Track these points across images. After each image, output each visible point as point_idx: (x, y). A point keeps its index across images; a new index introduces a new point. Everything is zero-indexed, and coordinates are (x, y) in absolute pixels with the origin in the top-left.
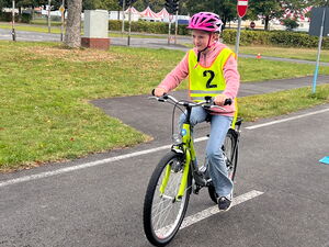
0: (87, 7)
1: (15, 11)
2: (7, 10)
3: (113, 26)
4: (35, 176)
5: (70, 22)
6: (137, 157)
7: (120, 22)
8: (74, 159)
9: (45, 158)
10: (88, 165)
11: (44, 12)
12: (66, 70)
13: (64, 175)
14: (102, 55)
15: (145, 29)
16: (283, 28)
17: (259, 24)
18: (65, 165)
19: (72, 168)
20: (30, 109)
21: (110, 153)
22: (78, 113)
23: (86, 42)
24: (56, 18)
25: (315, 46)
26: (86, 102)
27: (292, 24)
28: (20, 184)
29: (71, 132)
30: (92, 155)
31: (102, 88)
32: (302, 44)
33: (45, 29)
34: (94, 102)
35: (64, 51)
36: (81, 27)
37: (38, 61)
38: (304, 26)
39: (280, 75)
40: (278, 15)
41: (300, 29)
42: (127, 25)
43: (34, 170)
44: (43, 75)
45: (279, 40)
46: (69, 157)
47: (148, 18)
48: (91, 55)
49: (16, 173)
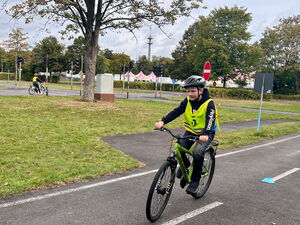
0: (99, 71)
1: (47, 74)
2: (42, 74)
3: (117, 85)
4: (63, 192)
5: (86, 82)
6: (134, 178)
7: (121, 82)
8: (91, 179)
9: (70, 179)
10: (101, 183)
11: (68, 75)
12: (84, 117)
13: (83, 191)
14: (109, 106)
15: (139, 87)
16: (236, 86)
17: (219, 83)
18: (85, 184)
19: (89, 186)
20: (59, 144)
21: (116, 175)
22: (93, 147)
23: (98, 97)
24: (76, 79)
25: (259, 98)
26: (98, 139)
27: (242, 83)
28: (53, 197)
29: (88, 160)
30: (103, 177)
31: (109, 129)
32: (250, 98)
33: (69, 87)
34: (103, 139)
35: (83, 103)
36: (95, 86)
37: (64, 110)
38: (251, 84)
39: (234, 119)
40: (233, 76)
41: (248, 86)
42: (126, 84)
43: (63, 188)
44: (68, 120)
45: (233, 94)
46: (87, 178)
47: (141, 79)
48: (101, 106)
49: (51, 190)
